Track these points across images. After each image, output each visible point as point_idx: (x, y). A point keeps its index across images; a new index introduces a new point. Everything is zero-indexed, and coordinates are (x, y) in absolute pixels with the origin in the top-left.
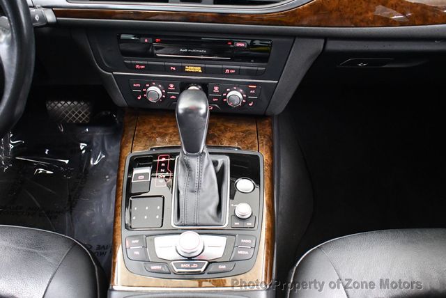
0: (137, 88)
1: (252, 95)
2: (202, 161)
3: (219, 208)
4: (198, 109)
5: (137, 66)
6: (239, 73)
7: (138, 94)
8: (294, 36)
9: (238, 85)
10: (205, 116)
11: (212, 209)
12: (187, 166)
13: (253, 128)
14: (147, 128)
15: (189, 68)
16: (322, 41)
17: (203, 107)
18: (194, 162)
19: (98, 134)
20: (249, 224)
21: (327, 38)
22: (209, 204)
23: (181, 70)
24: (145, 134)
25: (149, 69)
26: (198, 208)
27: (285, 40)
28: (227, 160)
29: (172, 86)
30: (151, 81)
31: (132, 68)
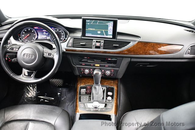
0: (82, 70)
1: (112, 72)
2: (99, 87)
3: (103, 98)
4: (99, 73)
5: (83, 64)
6: (109, 67)
7: (82, 72)
8: (123, 57)
9: (109, 70)
10: (100, 75)
11: (102, 98)
12: (95, 88)
13: (113, 82)
14: (84, 81)
15: (96, 65)
16: (130, 59)
17: (100, 73)
18: (97, 87)
19: (64, 90)
20: (111, 102)
21: (131, 58)
22: (101, 97)
23: (94, 66)
24: (84, 82)
25: (86, 65)
26: (98, 97)
27: (121, 58)
28: (106, 88)
29: (91, 70)
30: (86, 68)
31: (81, 65)
